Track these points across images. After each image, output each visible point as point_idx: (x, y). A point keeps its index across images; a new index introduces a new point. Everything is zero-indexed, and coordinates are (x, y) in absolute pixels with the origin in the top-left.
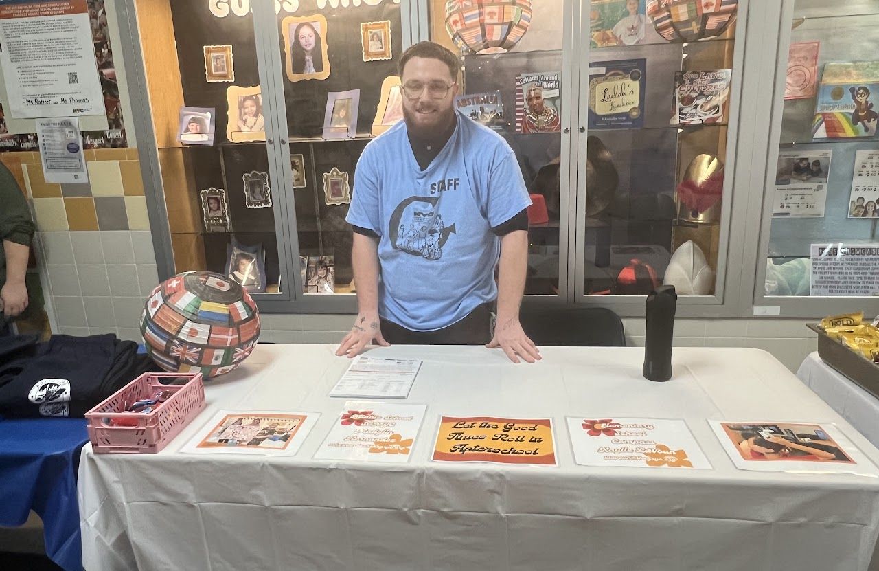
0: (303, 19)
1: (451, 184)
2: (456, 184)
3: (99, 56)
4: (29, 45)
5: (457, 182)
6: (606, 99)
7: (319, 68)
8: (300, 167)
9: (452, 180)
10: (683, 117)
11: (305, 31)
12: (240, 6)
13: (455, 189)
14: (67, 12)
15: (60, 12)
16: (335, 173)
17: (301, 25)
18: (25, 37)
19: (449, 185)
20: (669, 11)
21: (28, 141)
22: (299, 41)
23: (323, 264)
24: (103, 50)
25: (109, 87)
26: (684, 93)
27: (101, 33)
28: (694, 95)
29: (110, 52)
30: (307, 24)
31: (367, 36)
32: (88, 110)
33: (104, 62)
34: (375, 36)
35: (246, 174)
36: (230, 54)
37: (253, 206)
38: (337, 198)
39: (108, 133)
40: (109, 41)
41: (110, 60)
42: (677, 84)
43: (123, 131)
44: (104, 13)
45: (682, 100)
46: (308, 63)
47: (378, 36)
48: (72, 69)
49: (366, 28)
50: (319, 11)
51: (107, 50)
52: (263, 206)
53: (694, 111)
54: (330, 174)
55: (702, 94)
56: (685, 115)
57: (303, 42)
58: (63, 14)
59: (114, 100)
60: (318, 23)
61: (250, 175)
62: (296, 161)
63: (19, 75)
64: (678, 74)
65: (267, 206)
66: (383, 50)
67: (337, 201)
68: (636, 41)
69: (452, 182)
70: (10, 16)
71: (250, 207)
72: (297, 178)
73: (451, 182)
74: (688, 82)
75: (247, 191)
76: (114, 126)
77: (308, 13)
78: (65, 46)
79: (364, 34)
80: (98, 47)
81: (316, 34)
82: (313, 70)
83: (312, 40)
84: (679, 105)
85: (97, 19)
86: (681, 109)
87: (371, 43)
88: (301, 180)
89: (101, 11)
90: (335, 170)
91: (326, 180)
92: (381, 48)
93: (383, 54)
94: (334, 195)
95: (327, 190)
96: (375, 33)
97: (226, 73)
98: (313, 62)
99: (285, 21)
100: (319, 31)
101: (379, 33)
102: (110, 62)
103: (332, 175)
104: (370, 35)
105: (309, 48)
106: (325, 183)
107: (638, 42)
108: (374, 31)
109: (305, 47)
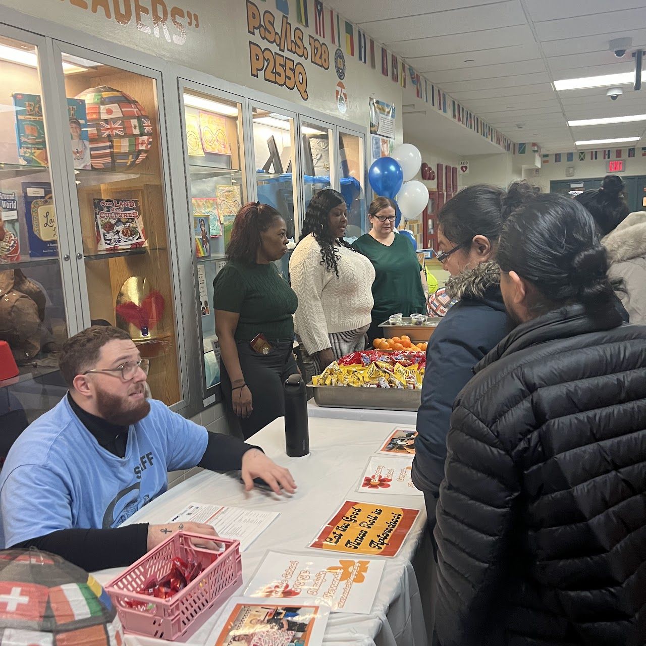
1: (145, 462)
2: (150, 460)
5: (150, 456)
6: (49, 223)
9: (144, 457)
10: (108, 242)
13: (151, 464)
19: (144, 463)
20: (112, 142)
26: (104, 219)
28: (113, 222)
42: (97, 211)
45: (104, 227)
53: (116, 237)
55: (119, 220)
56: (110, 240)
64: (96, 201)
68: (83, 165)
69: (146, 459)
73: (144, 460)
74: (106, 209)
84: (102, 231)
86: (104, 235)
107: (84, 167)
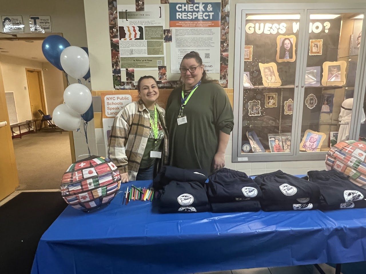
0: (287, 37)
3: (222, 47)
4: (187, 40)
7: (291, 57)
8: (275, 98)
11: (287, 42)
12: (259, 29)
14: (210, 26)
15: (206, 26)
16: (290, 101)
17: (286, 39)
18: (186, 36)
21: (177, 84)
22: (284, 46)
23: (289, 140)
24: (224, 44)
25: (224, 61)
27: (225, 36)
29: (228, 45)
30: (288, 39)
31: (312, 45)
32: (211, 70)
33: (224, 49)
34: (316, 45)
35: (250, 101)
36: (252, 49)
37: (252, 115)
38: (289, 112)
39: (219, 81)
40: (228, 40)
41: (227, 48)
43: (227, 81)
44: (228, 28)
46: (287, 55)
47: (317, 45)
48: (207, 52)
49: (312, 42)
50: (293, 34)
51: (226, 44)
52: (257, 115)
54: (288, 102)
57: (285, 46)
58: (207, 27)
59: (226, 66)
60: (292, 39)
61: (252, 102)
62: (274, 96)
63: (179, 53)
65: (259, 115)
66: (318, 51)
67: (290, 113)
70: (181, 26)
71: (250, 116)
72: (274, 103)
75: (250, 108)
76: (223, 78)
77: (289, 35)
78: (206, 41)
79: (311, 44)
80: (222, 43)
81: (291, 43)
82: (289, 58)
83: (289, 46)
85: (224, 30)
87: (313, 48)
88: (275, 104)
89: (228, 27)
90: (290, 100)
91: (286, 104)
92: (318, 50)
93: (318, 53)
94: (288, 110)
95: (286, 108)
96: (316, 44)
97: (249, 57)
98: (289, 54)
99: (279, 37)
100: (292, 42)
101: (317, 44)
102: (227, 50)
103: (289, 102)
104: (313, 45)
105: (288, 49)
106: (285, 105)
108: (315, 43)
109: (286, 48)
